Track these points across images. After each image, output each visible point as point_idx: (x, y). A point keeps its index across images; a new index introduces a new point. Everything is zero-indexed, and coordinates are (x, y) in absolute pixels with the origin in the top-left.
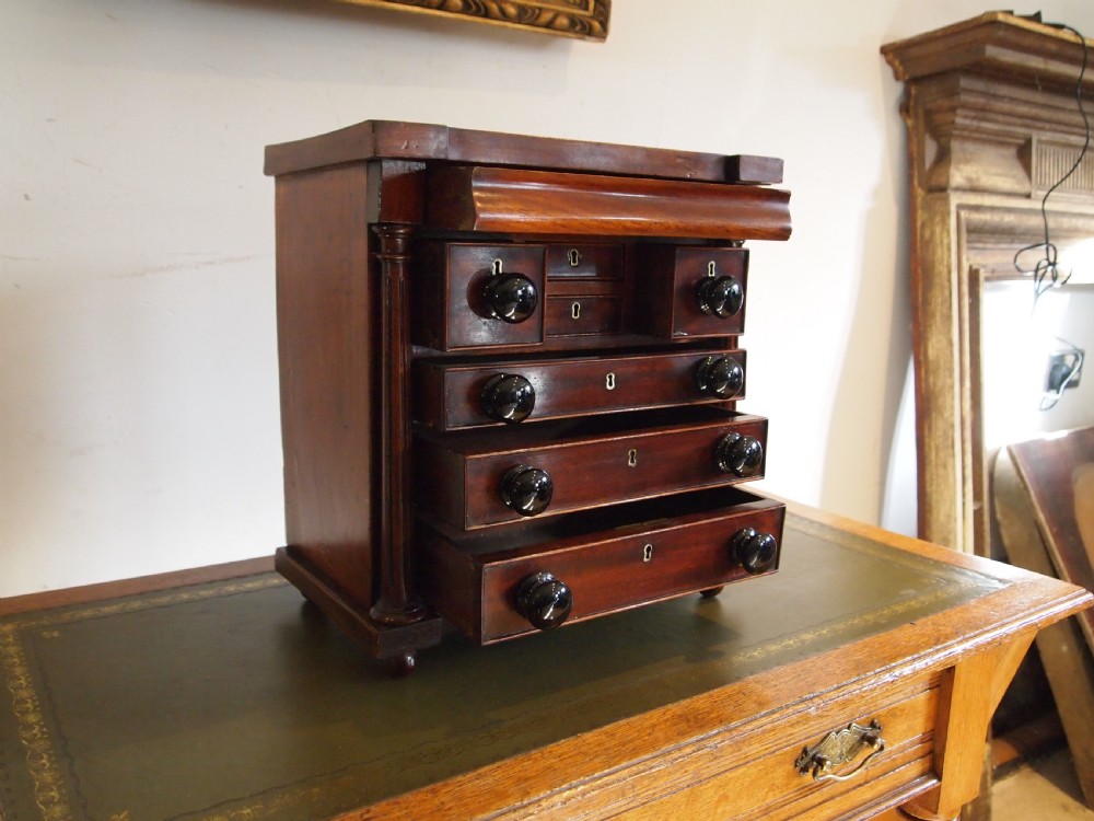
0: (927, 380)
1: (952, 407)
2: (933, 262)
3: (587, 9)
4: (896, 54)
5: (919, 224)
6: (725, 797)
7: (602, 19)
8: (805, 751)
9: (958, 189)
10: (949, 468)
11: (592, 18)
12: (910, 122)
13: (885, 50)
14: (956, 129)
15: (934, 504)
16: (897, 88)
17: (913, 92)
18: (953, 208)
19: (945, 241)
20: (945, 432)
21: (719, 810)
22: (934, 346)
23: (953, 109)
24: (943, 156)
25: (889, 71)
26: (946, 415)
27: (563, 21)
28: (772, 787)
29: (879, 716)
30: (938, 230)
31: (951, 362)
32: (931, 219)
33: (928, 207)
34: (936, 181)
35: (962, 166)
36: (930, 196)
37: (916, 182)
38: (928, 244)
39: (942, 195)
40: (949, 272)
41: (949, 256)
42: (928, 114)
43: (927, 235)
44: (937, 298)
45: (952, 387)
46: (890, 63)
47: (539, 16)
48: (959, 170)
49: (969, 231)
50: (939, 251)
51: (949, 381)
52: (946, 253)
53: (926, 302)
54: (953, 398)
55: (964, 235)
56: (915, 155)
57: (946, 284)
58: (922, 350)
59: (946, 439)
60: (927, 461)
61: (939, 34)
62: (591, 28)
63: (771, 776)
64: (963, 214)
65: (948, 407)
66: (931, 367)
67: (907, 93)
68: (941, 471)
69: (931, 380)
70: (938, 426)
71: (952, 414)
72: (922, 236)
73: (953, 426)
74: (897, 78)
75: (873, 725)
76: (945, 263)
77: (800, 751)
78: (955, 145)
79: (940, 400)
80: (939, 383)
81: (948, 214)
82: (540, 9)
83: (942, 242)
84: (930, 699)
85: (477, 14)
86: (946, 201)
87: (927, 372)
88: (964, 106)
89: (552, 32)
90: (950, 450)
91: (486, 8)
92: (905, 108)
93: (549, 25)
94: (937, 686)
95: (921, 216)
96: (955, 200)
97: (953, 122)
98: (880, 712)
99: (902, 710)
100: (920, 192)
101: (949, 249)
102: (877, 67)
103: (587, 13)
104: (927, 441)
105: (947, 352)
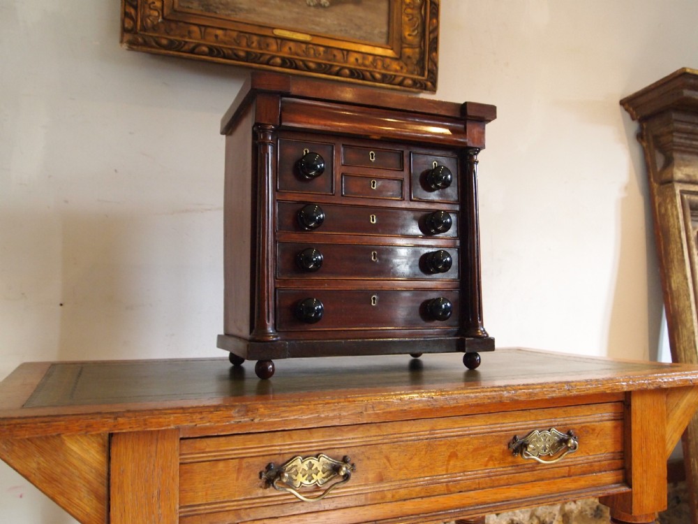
0: (673, 304)
1: (692, 320)
2: (668, 228)
3: (423, 76)
4: (631, 104)
5: (657, 205)
6: (453, 455)
7: (432, 80)
8: (515, 438)
9: (680, 181)
11: (427, 80)
12: (645, 144)
13: (622, 103)
14: (674, 145)
16: (634, 126)
17: (645, 126)
18: (678, 192)
19: (675, 213)
20: (688, 337)
22: (675, 281)
23: (671, 133)
24: (669, 162)
25: (627, 115)
26: (688, 325)
27: (410, 82)
29: (573, 429)
30: (669, 207)
31: (688, 291)
32: (665, 200)
33: (661, 193)
34: (665, 176)
35: (682, 168)
36: (662, 187)
37: (652, 180)
38: (664, 216)
39: (670, 184)
40: (680, 232)
41: (679, 222)
42: (656, 137)
43: (663, 211)
44: (673, 248)
45: (690, 307)
46: (626, 110)
47: (394, 79)
48: (680, 170)
49: (692, 208)
50: (671, 220)
51: (687, 303)
52: (676, 220)
53: (667, 253)
54: (691, 314)
55: (688, 213)
56: (650, 163)
57: (678, 240)
58: (668, 284)
59: (690, 343)
61: (653, 87)
62: (426, 86)
63: (489, 449)
64: (685, 196)
65: (689, 320)
66: (675, 296)
67: (641, 128)
69: (676, 303)
70: (684, 334)
71: (692, 325)
72: (660, 211)
73: (693, 333)
74: (633, 119)
75: (569, 434)
76: (676, 227)
77: (512, 438)
78: (677, 156)
79: (683, 316)
80: (681, 305)
81: (675, 195)
82: (395, 76)
83: (672, 214)
84: (615, 427)
85: (358, 78)
86: (673, 189)
87: (672, 299)
88: (679, 131)
89: (402, 88)
90: (694, 350)
91: (363, 75)
92: (640, 137)
93: (401, 84)
94: (621, 419)
95: (657, 199)
96: (678, 188)
97: (672, 141)
98: (575, 426)
99: (593, 430)
100: (655, 185)
101: (678, 218)
102: (619, 113)
103: (424, 78)
104: (677, 345)
105: (684, 284)
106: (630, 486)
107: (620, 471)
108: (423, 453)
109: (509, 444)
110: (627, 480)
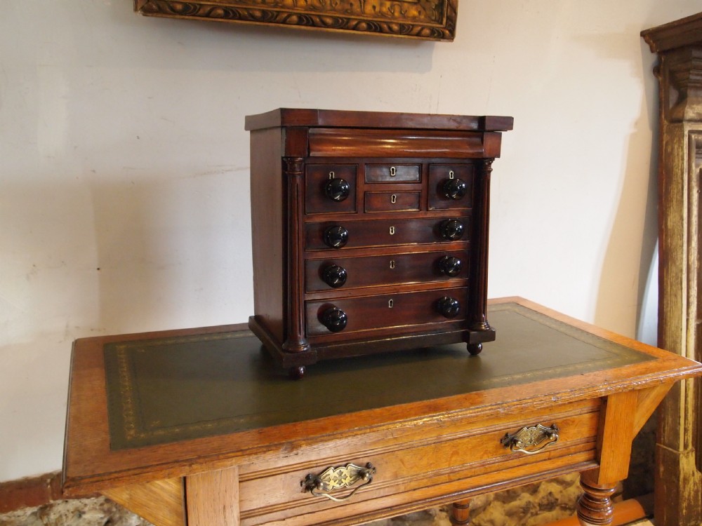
0: (666, 241)
1: (682, 259)
2: (673, 167)
3: (441, 23)
4: (652, 37)
5: (664, 142)
6: (456, 453)
7: (451, 28)
8: (507, 435)
9: (690, 121)
10: (679, 297)
11: (445, 28)
12: (660, 79)
13: (643, 34)
14: (690, 82)
15: (668, 319)
16: (653, 58)
17: (663, 59)
18: (686, 133)
19: (680, 154)
20: (676, 274)
21: (454, 459)
22: (672, 220)
23: (688, 70)
24: (682, 99)
25: (647, 47)
26: (678, 263)
27: (427, 31)
28: (486, 452)
29: (556, 423)
30: (676, 146)
31: (682, 230)
32: (672, 140)
33: (670, 132)
34: (676, 115)
35: (695, 106)
36: (672, 125)
37: (663, 116)
38: (670, 155)
39: (680, 124)
40: (682, 174)
41: (683, 163)
42: (672, 73)
43: (669, 150)
44: (674, 189)
45: (682, 246)
46: (646, 41)
47: (412, 29)
48: (692, 108)
49: (698, 147)
50: (676, 160)
51: (680, 242)
52: (681, 161)
53: (668, 192)
54: (682, 253)
55: (694, 150)
56: (663, 99)
57: (680, 181)
58: (664, 221)
59: (677, 279)
60: (665, 292)
61: (676, 24)
62: (444, 34)
63: (485, 446)
64: (693, 136)
65: (679, 259)
66: (669, 233)
67: (659, 60)
68: (673, 299)
69: (669, 241)
70: (673, 270)
71: (682, 263)
72: (666, 150)
73: (682, 271)
74: (652, 51)
75: (552, 427)
76: (680, 168)
77: (504, 435)
78: (691, 93)
79: (674, 254)
80: (674, 244)
81: (683, 136)
82: (413, 25)
83: (678, 154)
85: (375, 31)
86: (682, 128)
87: (666, 235)
88: (695, 68)
89: (420, 38)
90: (679, 286)
91: (381, 28)
92: (657, 70)
93: (418, 34)
95: (666, 137)
96: (687, 128)
97: (688, 78)
98: (558, 421)
99: (573, 422)
100: (666, 123)
101: (683, 159)
102: (638, 45)
103: (442, 26)
104: (665, 279)
105: (680, 224)
106: (599, 463)
107: (593, 451)
108: (431, 454)
109: (501, 440)
110: (596, 459)
